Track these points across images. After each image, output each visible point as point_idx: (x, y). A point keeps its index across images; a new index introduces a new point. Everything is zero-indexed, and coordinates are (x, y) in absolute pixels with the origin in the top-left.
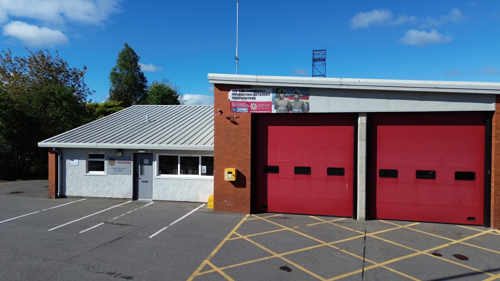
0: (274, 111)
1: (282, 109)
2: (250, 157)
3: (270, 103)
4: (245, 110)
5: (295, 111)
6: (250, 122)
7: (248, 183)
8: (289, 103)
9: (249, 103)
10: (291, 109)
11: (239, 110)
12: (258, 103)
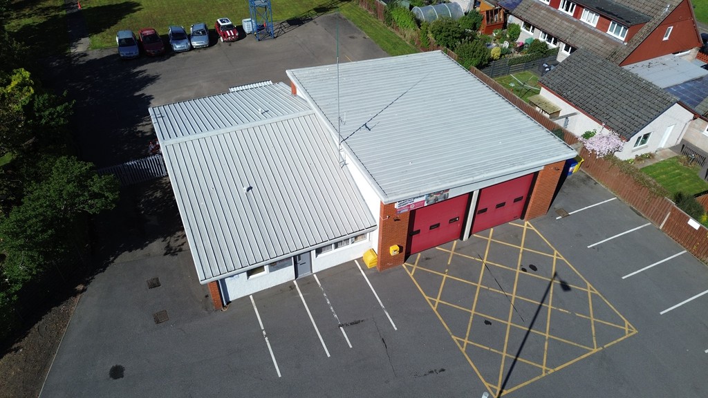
0: (426, 204)
1: (431, 202)
2: (406, 235)
3: (424, 201)
4: (406, 210)
5: (439, 200)
6: (408, 216)
7: (404, 249)
8: (436, 197)
9: (409, 206)
10: (437, 200)
11: (402, 212)
12: (415, 204)
